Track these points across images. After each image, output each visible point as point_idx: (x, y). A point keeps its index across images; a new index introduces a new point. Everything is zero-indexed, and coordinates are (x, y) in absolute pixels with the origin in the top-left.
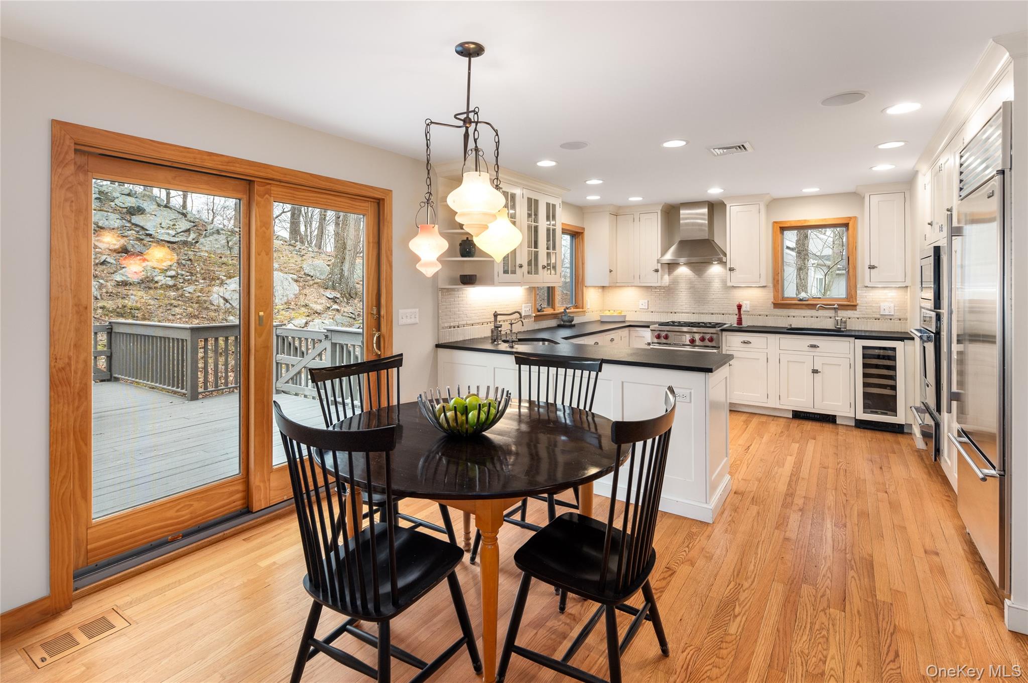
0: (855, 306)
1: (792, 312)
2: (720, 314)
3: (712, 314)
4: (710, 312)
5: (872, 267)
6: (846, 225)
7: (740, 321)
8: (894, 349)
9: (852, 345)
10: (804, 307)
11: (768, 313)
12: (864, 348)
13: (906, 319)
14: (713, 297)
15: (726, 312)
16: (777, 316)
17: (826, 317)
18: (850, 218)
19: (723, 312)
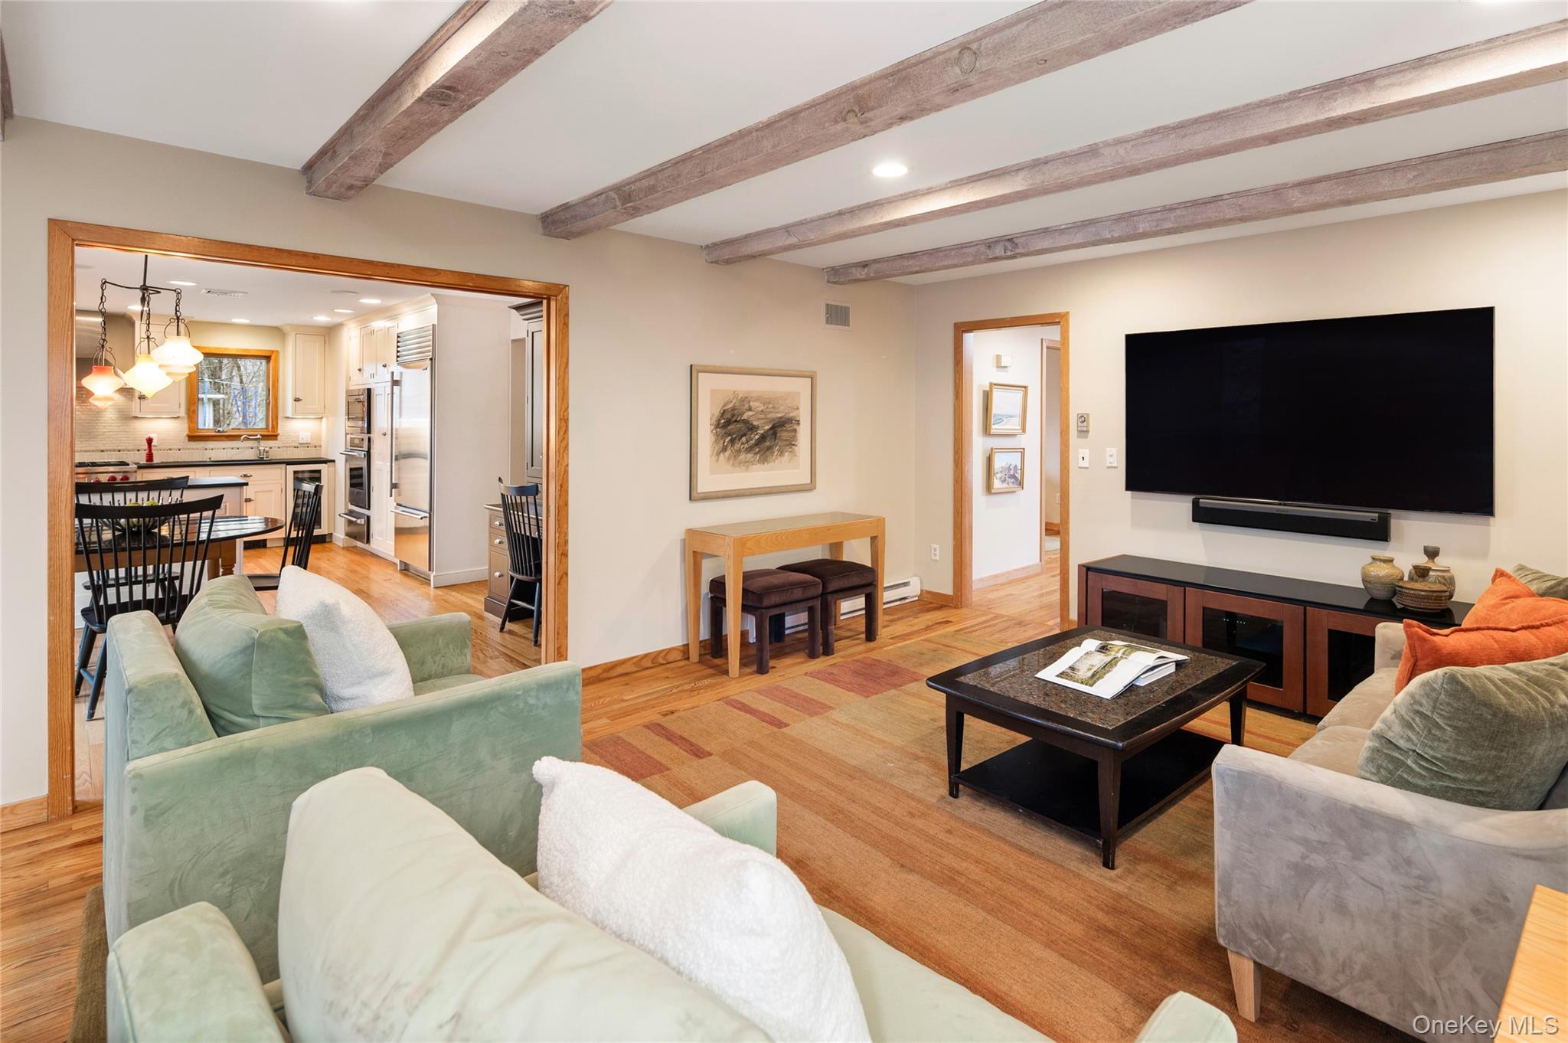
0: (277, 436)
1: (210, 444)
2: (114, 450)
3: (102, 451)
4: (99, 448)
5: (297, 400)
6: (268, 358)
7: (150, 457)
8: (319, 471)
9: (284, 471)
10: (224, 438)
11: (180, 447)
12: (295, 472)
13: (321, 446)
14: (104, 430)
15: (124, 448)
16: (193, 449)
17: (248, 448)
18: (273, 352)
19: (119, 448)
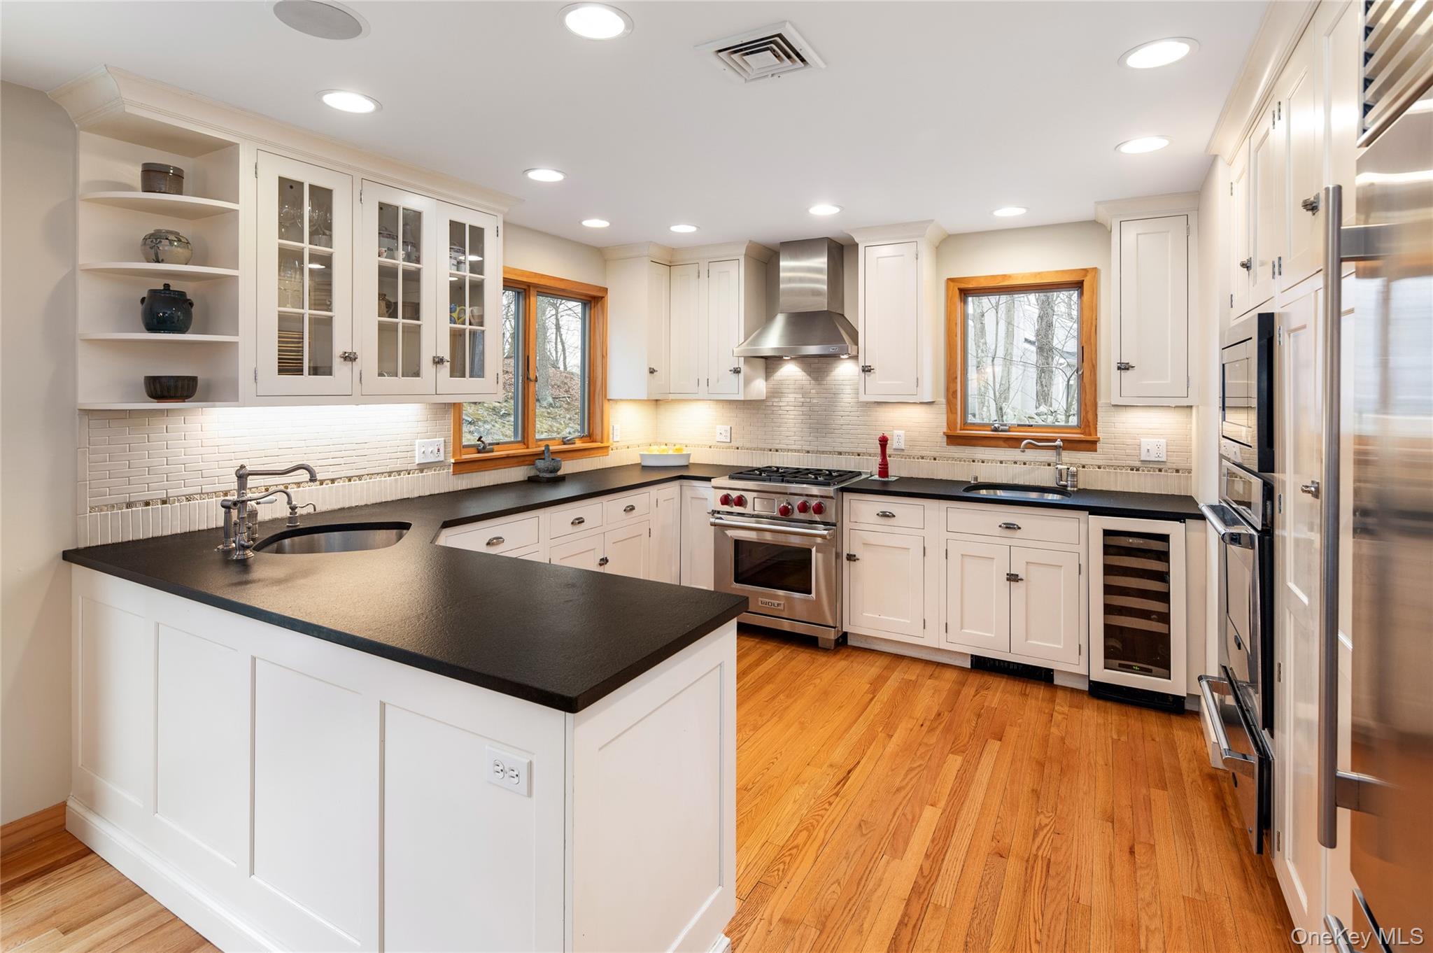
0: (1094, 442)
1: (980, 452)
2: (853, 454)
3: (840, 453)
4: (836, 449)
5: (1124, 367)
6: (1078, 285)
7: (884, 471)
8: (1165, 538)
9: (1083, 526)
10: (1001, 443)
11: (936, 454)
12: (1107, 533)
13: (1190, 471)
14: (842, 422)
15: (864, 450)
16: (953, 459)
17: (1041, 463)
18: (1086, 271)
19: (859, 450)
